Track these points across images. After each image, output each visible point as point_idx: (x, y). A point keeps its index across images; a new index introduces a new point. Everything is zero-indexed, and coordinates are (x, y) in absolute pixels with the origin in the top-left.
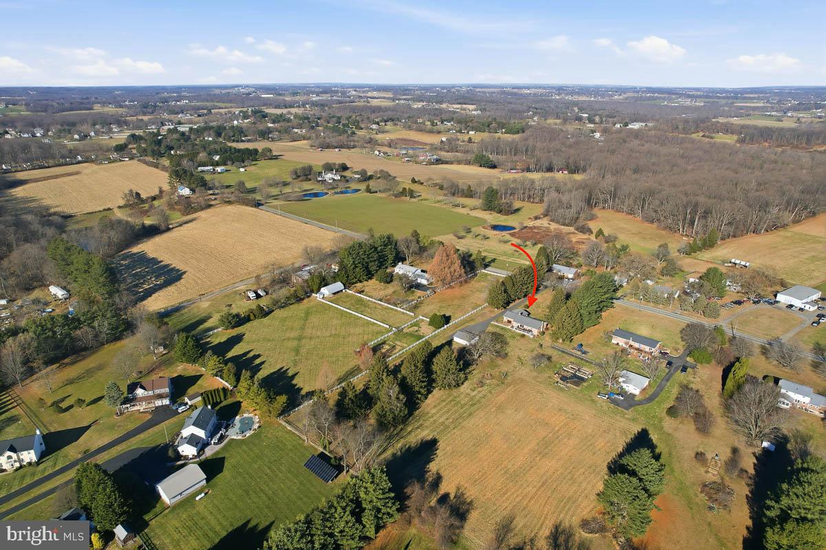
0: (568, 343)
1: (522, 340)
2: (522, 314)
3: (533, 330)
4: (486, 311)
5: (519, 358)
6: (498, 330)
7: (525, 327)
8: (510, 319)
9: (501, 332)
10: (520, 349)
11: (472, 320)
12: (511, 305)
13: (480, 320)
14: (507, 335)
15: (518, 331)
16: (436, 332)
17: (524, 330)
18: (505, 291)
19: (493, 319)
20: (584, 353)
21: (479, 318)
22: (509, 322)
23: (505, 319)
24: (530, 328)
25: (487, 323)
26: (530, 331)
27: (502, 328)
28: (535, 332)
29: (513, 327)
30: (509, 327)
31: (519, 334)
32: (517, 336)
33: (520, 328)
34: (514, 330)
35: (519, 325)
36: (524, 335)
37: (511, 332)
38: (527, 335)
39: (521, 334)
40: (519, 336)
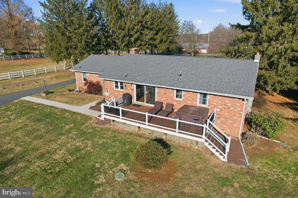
7: (163, 95)
15: (121, 122)
22: (94, 89)
23: (81, 80)
24: (192, 98)
26: (198, 115)
30: (86, 109)
31: (131, 143)
32: (114, 154)
33: (135, 105)
34: (102, 118)
35: (130, 92)
36: (160, 147)
37: (83, 134)
38: (182, 142)
39: (143, 141)
40: (125, 157)
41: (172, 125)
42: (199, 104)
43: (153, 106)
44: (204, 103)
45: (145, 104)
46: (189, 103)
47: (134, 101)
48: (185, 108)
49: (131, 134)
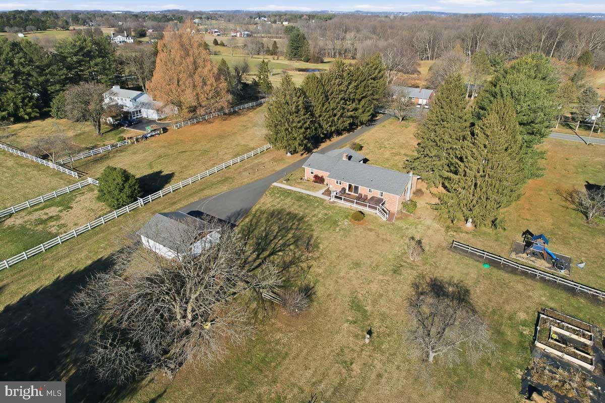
0: (489, 230)
1: (359, 230)
2: (350, 158)
3: (386, 197)
4: (266, 159)
5: (356, 305)
6: (288, 204)
7: (363, 190)
8: (320, 173)
9: (295, 209)
10: (357, 265)
11: (226, 180)
12: (323, 146)
13: (246, 179)
14: (314, 216)
15: (342, 203)
16: (110, 216)
17: (361, 199)
18: (308, 108)
19: (278, 176)
20: (558, 263)
21: (246, 174)
22: (319, 180)
23: (309, 173)
24: (376, 193)
25: (263, 187)
26: (377, 202)
27: (300, 198)
28: (393, 203)
29: (328, 192)
30: (319, 194)
31: (348, 212)
32: (342, 216)
33: (347, 194)
34: (332, 200)
35: (345, 187)
36: (361, 214)
37: (325, 208)
38: (370, 213)
39: (353, 212)
40: (347, 217)
41: (366, 206)
42: (379, 196)
43: (357, 195)
44: (382, 196)
45: (353, 193)
46: (375, 196)
47: (347, 191)
48: (373, 198)
49: (347, 209)
